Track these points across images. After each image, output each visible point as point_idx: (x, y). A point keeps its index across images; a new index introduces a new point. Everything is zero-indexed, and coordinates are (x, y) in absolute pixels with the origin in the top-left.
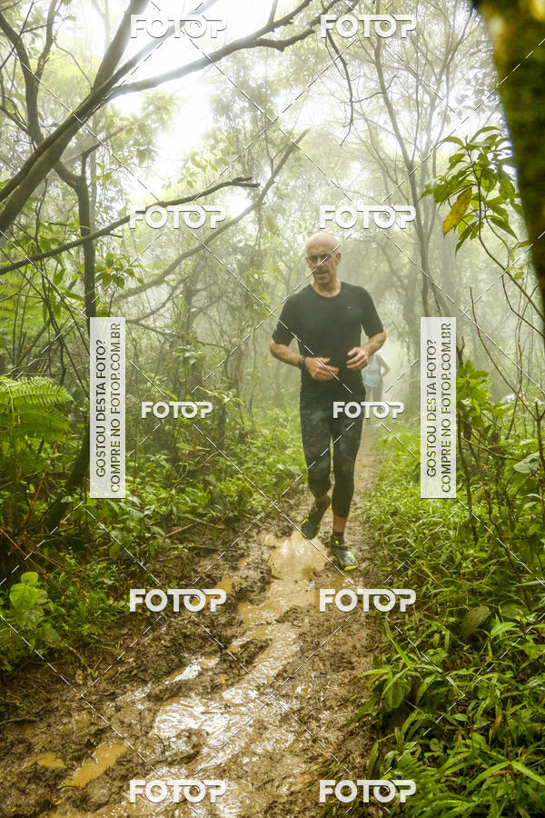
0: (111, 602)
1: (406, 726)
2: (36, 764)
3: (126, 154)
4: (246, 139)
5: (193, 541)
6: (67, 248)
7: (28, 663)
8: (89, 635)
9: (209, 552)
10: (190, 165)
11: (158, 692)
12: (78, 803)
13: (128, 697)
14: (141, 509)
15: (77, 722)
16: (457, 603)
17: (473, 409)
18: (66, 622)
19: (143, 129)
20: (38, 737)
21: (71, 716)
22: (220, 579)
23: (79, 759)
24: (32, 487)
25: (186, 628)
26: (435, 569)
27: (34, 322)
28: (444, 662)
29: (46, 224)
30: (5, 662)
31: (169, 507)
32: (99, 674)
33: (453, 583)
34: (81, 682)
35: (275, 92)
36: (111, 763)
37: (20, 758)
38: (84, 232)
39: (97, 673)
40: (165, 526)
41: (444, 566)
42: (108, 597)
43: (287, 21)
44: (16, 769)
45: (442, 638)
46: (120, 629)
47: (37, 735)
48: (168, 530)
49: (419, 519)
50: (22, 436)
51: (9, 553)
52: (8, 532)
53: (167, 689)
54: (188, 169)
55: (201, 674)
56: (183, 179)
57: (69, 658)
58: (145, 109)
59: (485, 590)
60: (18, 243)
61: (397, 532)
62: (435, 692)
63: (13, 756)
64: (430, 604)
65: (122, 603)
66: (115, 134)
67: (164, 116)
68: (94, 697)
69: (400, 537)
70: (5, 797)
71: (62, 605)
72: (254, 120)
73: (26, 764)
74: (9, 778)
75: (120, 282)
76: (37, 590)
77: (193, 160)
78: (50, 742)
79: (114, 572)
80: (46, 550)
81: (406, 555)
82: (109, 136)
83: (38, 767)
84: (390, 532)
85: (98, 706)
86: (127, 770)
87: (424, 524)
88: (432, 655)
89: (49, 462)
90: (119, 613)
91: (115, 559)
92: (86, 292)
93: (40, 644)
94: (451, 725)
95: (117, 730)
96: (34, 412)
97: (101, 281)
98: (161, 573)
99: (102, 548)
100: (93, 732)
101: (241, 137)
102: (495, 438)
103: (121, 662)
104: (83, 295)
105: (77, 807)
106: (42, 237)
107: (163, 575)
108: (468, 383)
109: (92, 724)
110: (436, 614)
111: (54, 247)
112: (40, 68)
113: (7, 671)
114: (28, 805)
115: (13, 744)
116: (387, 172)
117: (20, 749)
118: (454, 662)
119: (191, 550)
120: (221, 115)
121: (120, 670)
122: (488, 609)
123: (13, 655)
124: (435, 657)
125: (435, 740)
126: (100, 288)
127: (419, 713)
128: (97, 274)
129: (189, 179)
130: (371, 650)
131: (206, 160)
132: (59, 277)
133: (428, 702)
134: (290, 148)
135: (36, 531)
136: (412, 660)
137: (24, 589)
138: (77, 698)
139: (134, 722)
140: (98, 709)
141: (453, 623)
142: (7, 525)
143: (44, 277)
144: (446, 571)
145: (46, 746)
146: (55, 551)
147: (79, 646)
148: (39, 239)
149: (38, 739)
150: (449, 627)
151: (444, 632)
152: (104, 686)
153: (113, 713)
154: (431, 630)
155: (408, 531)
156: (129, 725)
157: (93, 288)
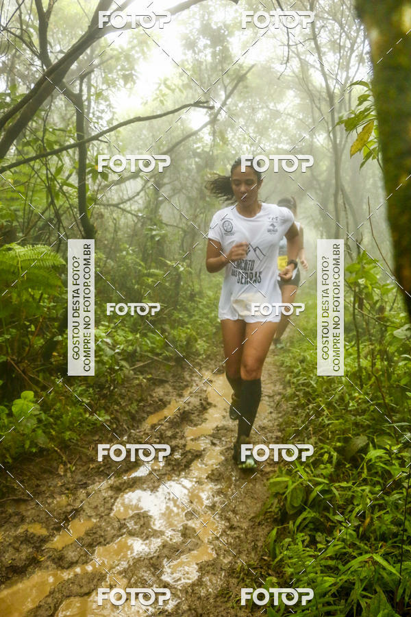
0: (87, 415)
1: (299, 520)
2: (27, 531)
3: (115, 77)
4: (206, 69)
5: (151, 374)
6: (66, 148)
7: (24, 458)
8: (70, 440)
9: (162, 382)
10: (163, 87)
11: (118, 485)
12: (56, 560)
13: (96, 487)
14: (113, 348)
15: (58, 502)
16: (344, 432)
17: (366, 287)
18: (53, 429)
19: (128, 57)
20: (29, 511)
21: (54, 498)
22: (169, 403)
23: (58, 529)
24: (33, 326)
25: (142, 438)
26: (329, 405)
27: (39, 203)
28: (331, 475)
29: (51, 130)
30: (8, 456)
31: (134, 348)
32: (76, 469)
33: (342, 417)
34: (62, 474)
35: (231, 34)
36: (82, 534)
37: (16, 526)
38: (80, 137)
39: (74, 468)
40: (130, 361)
41: (336, 403)
42: (85, 412)
44: (13, 533)
45: (331, 457)
46: (93, 436)
48: (132, 364)
50: (26, 289)
51: (14, 376)
52: (13, 360)
53: (125, 482)
54: (161, 90)
55: (150, 473)
56: (157, 98)
57: (54, 455)
58: (130, 42)
59: (365, 424)
60: (28, 143)
61: (303, 375)
63: (11, 524)
64: (324, 431)
65: (96, 416)
66: (108, 60)
67: (145, 49)
68: (72, 485)
69: (305, 379)
70: (4, 552)
71: (51, 416)
72: (214, 55)
73: (20, 531)
74: (7, 539)
75: (104, 176)
76: (33, 405)
77: (165, 84)
78: (38, 516)
79: (90, 394)
80: (41, 375)
81: (308, 393)
82: (102, 63)
83: (28, 533)
84: (298, 375)
85: (73, 491)
86: (93, 539)
88: (323, 469)
89: (46, 309)
90: (92, 424)
91: (92, 384)
92: (79, 182)
93: (33, 444)
94: (333, 522)
95: (89, 511)
96: (36, 271)
97: (91, 175)
98: (125, 396)
100: (69, 511)
101: (203, 67)
102: (382, 309)
103: (92, 460)
104: (77, 185)
105: (55, 563)
106: (47, 140)
107: (127, 398)
108: (364, 267)
109: (69, 505)
110: (328, 439)
111: (56, 147)
112: (51, 7)
113: (8, 463)
114: (20, 559)
115: (11, 516)
116: (313, 100)
117: (15, 519)
118: (338, 475)
119: (149, 380)
120: (189, 50)
121: (91, 466)
122: (366, 438)
123: (13, 451)
124: (325, 471)
125: (319, 534)
126: (90, 179)
127: (309, 512)
128: (87, 170)
129: (162, 99)
130: (278, 463)
131: (175, 85)
132: (60, 170)
133: (316, 504)
134: (240, 78)
135: (34, 360)
136: (307, 473)
137: (23, 404)
138: (58, 485)
139: (99, 506)
140: (74, 494)
141: (339, 447)
142: (13, 354)
143: (47, 169)
144: (337, 407)
145: (35, 519)
146: (48, 375)
147: (62, 447)
148: (45, 141)
149: (29, 513)
150: (336, 449)
151: (332, 453)
152: (79, 477)
153: (85, 498)
154: (322, 451)
155: (312, 375)
156: (96, 507)
157: (85, 180)
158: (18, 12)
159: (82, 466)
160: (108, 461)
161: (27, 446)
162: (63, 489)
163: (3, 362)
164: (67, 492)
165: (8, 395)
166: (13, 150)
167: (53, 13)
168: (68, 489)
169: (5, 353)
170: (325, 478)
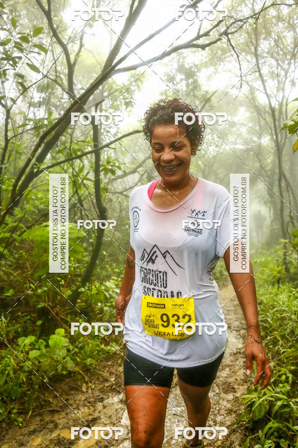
0: (103, 346)
1: (266, 429)
2: (59, 435)
3: (119, 103)
4: (182, 95)
6: (86, 154)
7: (57, 379)
8: (90, 365)
13: (110, 401)
15: (82, 413)
18: (78, 356)
19: (128, 90)
20: (60, 419)
21: (79, 409)
24: (63, 281)
26: (283, 337)
28: (288, 392)
29: (76, 142)
30: (45, 377)
32: (95, 387)
34: (85, 390)
35: (199, 71)
37: (51, 431)
38: (95, 146)
39: (93, 386)
41: (288, 335)
42: (101, 344)
43: (207, 34)
44: (49, 437)
45: (287, 378)
46: (107, 362)
47: (61, 419)
49: (274, 307)
51: (50, 317)
52: (49, 305)
57: (79, 377)
58: (129, 80)
60: (60, 151)
61: (262, 314)
62: (283, 411)
63: (47, 429)
64: (280, 357)
65: (109, 348)
66: (113, 93)
67: (139, 84)
68: (92, 399)
69: (263, 317)
71: (77, 347)
72: (188, 85)
73: (54, 435)
74: (45, 442)
75: (113, 172)
76: (63, 339)
78: (68, 423)
80: (69, 317)
81: (266, 327)
82: (110, 94)
83: (60, 437)
85: (93, 404)
87: (277, 311)
88: (282, 388)
89: (72, 268)
90: (107, 353)
92: (95, 177)
93: (64, 368)
94: (293, 431)
95: (104, 419)
97: (103, 172)
99: (98, 316)
100: (90, 419)
101: (180, 94)
103: (107, 380)
104: (93, 179)
106: (73, 148)
109: (90, 415)
110: (284, 363)
111: (79, 153)
112: (76, 60)
115: (47, 423)
116: (260, 114)
117: (51, 426)
118: (294, 392)
120: (170, 82)
121: (106, 385)
123: (49, 374)
125: (283, 440)
126: (103, 176)
127: (274, 423)
128: (101, 169)
130: (246, 382)
132: (81, 170)
133: (279, 416)
134: (207, 100)
135: (64, 306)
136: (269, 390)
137: (57, 338)
138: (82, 399)
139: (112, 415)
140: (94, 407)
141: (293, 370)
142: (49, 301)
143: (73, 169)
144: (290, 339)
145: (65, 425)
146: (74, 316)
147: (85, 370)
148: (71, 149)
149: (61, 421)
150: (291, 372)
151: (288, 375)
152: (97, 393)
153: (102, 409)
154: (280, 373)
155: (268, 314)
156: (110, 417)
157: (99, 175)
158: (54, 65)
159: (100, 384)
160: (118, 381)
161: (59, 370)
162: (86, 402)
163: (42, 307)
164: (88, 404)
165: (46, 332)
166: (49, 156)
167: (77, 64)
168: (89, 402)
169: (43, 300)
170: (283, 394)
